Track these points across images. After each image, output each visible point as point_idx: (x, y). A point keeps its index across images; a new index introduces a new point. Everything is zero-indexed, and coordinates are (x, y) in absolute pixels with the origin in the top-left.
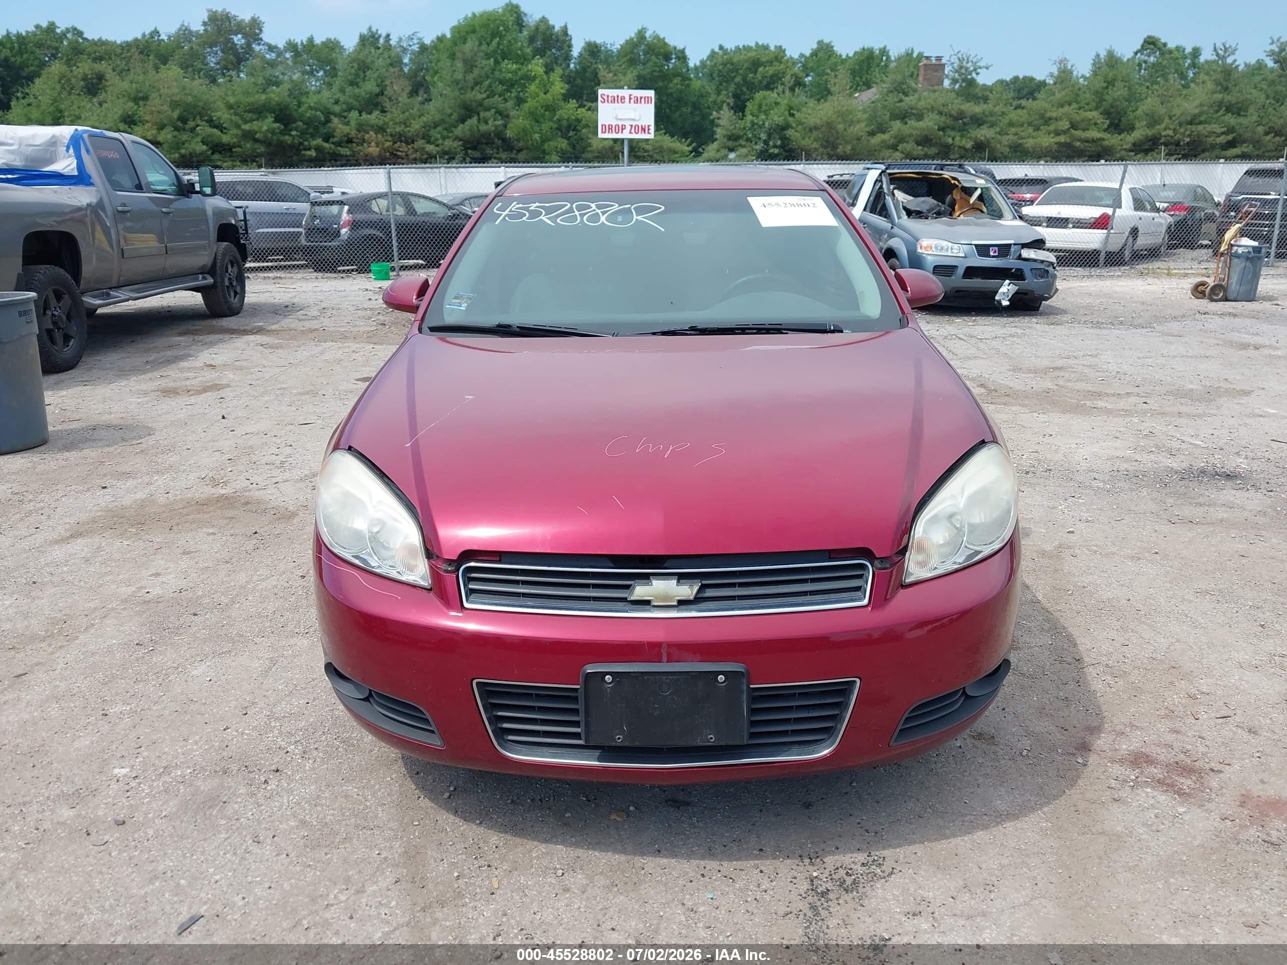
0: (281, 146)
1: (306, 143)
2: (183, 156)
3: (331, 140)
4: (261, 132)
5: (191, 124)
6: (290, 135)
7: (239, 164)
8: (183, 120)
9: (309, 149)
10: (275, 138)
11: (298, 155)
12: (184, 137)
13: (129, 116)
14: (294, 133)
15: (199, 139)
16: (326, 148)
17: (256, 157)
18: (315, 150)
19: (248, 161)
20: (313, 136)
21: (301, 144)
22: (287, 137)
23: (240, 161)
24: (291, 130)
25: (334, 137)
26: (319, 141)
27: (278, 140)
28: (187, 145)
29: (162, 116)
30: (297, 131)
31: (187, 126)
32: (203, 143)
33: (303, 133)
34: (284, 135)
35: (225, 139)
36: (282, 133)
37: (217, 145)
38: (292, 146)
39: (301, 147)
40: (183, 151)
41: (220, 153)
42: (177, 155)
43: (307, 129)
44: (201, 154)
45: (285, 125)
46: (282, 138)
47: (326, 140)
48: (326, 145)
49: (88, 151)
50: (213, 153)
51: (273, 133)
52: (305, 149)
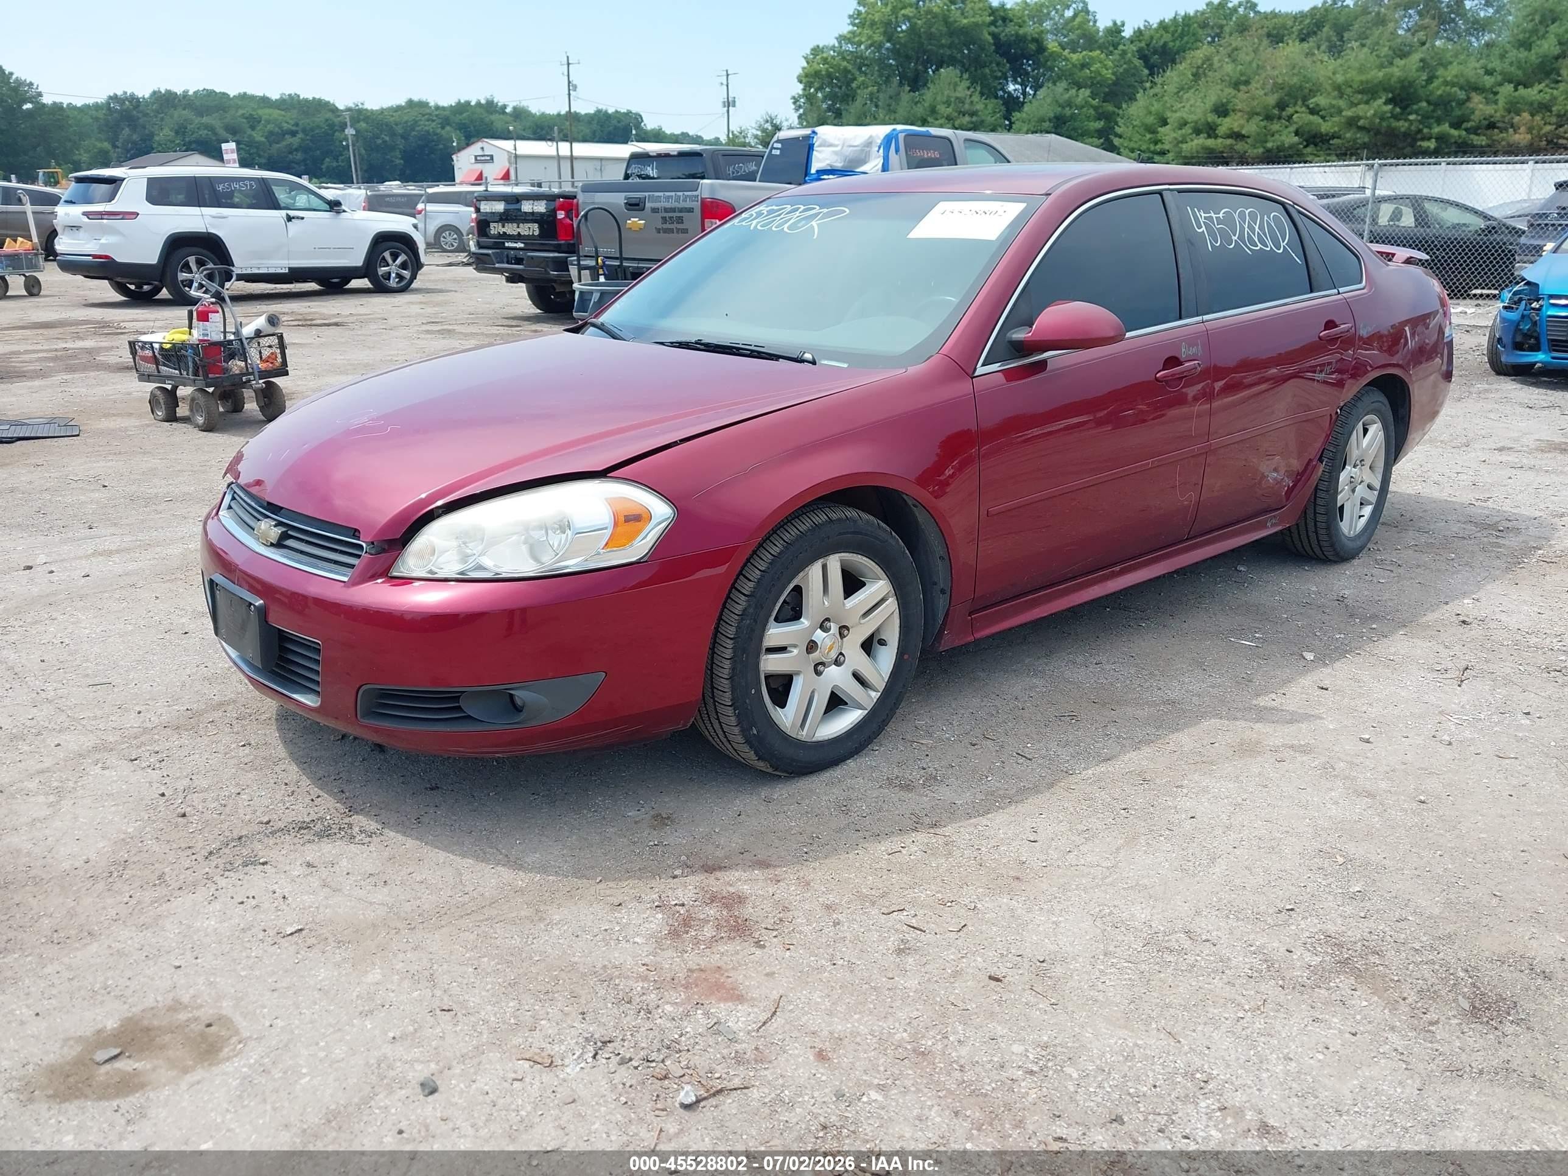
0: (1392, 133)
1: (1425, 130)
2: (1269, 151)
3: (1464, 125)
4: (1366, 118)
5: (1290, 110)
6: (1406, 120)
7: (1334, 158)
8: (1281, 105)
9: (1429, 139)
10: (1384, 124)
11: (1412, 147)
12: (1276, 127)
13: (1223, 105)
14: (1412, 117)
15: (1292, 129)
16: (1453, 136)
17: (1357, 149)
18: (1437, 139)
19: (1347, 153)
20: (1439, 121)
21: (1420, 131)
22: (1401, 123)
23: (1337, 155)
24: (1410, 113)
25: (1468, 121)
26: (1445, 127)
27: (1389, 127)
28: (1277, 136)
29: (1255, 103)
30: (1418, 115)
31: (1284, 113)
32: (1297, 133)
33: (1426, 118)
34: (1399, 120)
35: (1325, 127)
36: (1396, 117)
37: (1315, 136)
38: (1406, 135)
39: (1419, 136)
40: (1269, 145)
41: (1316, 145)
42: (1261, 150)
43: (1433, 111)
44: (1291, 147)
45: (1404, 109)
46: (1395, 124)
47: (1456, 125)
48: (1455, 133)
49: (897, 151)
50: (1306, 147)
51: (1382, 119)
52: (1423, 139)
